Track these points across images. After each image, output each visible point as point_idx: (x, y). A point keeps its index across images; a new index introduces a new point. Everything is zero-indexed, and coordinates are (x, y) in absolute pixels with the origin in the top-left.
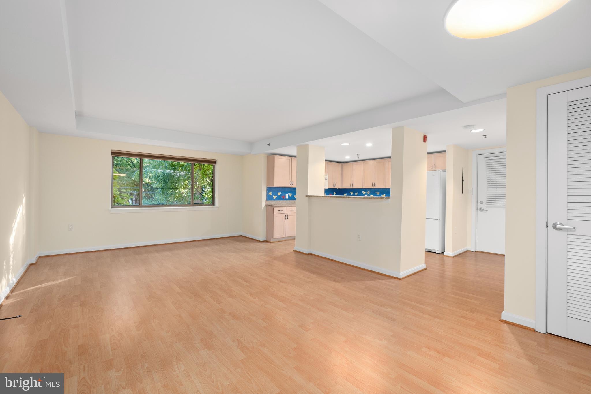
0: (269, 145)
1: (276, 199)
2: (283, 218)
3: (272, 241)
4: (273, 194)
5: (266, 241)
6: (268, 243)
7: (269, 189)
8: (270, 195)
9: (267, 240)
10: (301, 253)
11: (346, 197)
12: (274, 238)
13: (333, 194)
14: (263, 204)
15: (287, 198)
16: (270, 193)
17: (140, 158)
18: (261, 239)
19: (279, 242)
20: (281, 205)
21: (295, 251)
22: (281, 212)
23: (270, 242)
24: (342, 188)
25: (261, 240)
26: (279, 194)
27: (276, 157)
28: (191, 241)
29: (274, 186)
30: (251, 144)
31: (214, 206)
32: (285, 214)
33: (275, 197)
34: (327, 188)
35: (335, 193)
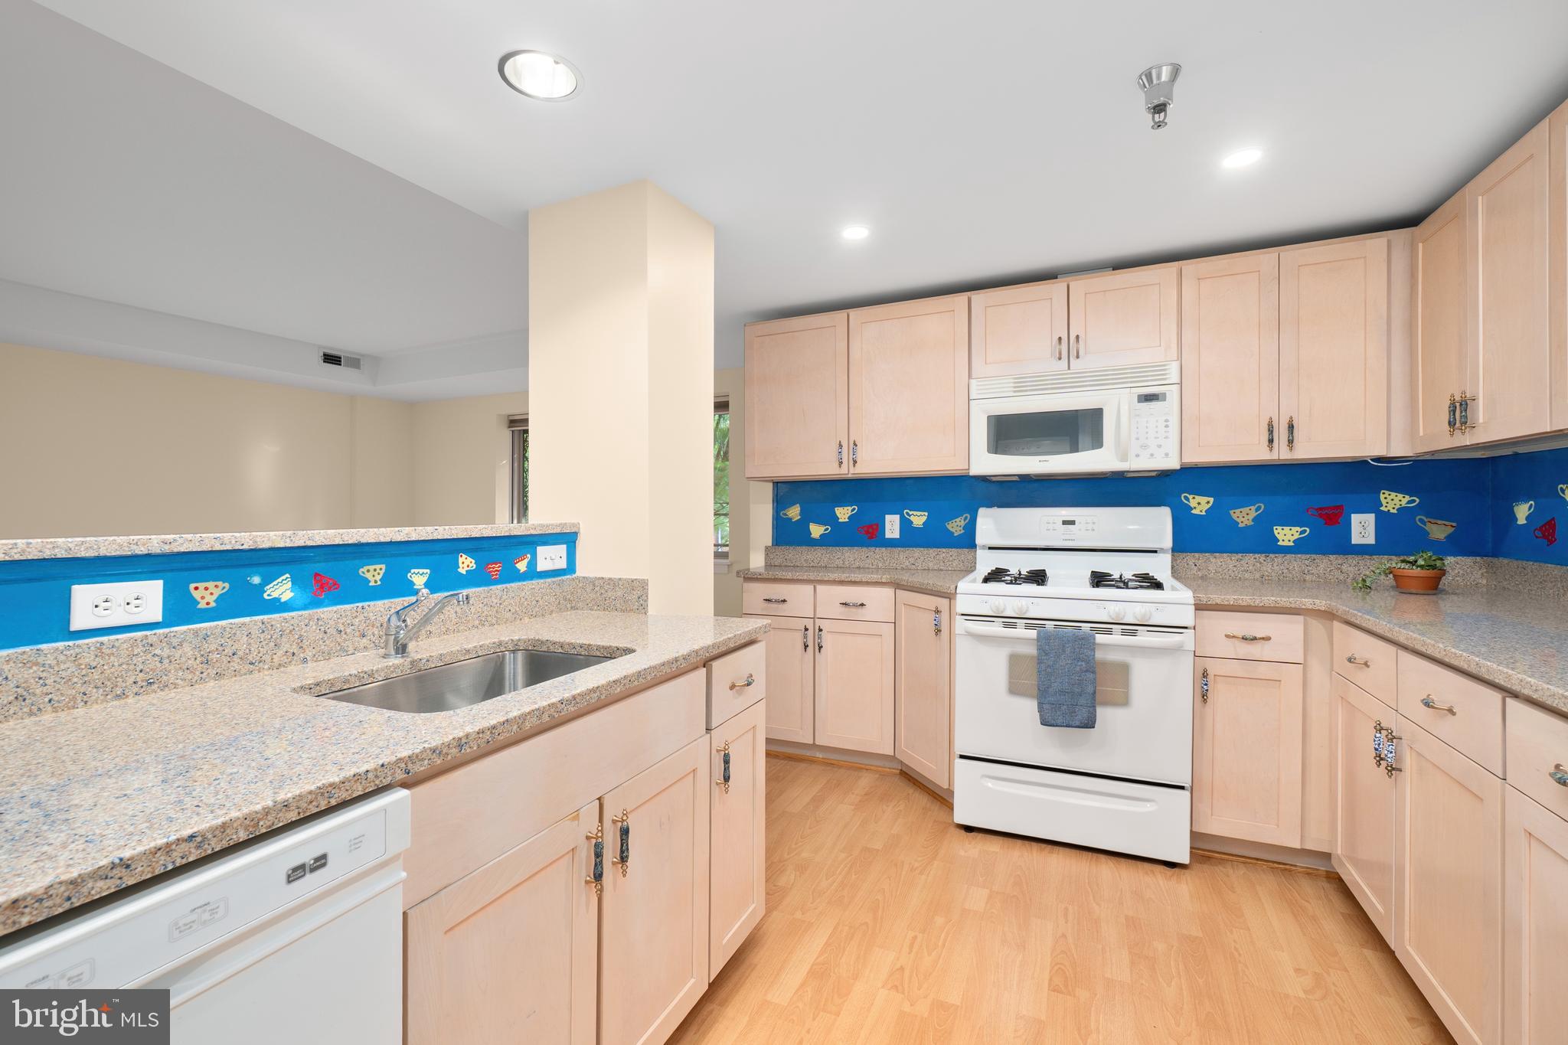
1: (824, 542)
4: (806, 519)
7: (785, 491)
8: (790, 520)
15: (897, 535)
16: (794, 512)
22: (785, 609)
26: (843, 513)
32: (808, 623)
33: (816, 531)
34: (1173, 464)
35: (1393, 501)
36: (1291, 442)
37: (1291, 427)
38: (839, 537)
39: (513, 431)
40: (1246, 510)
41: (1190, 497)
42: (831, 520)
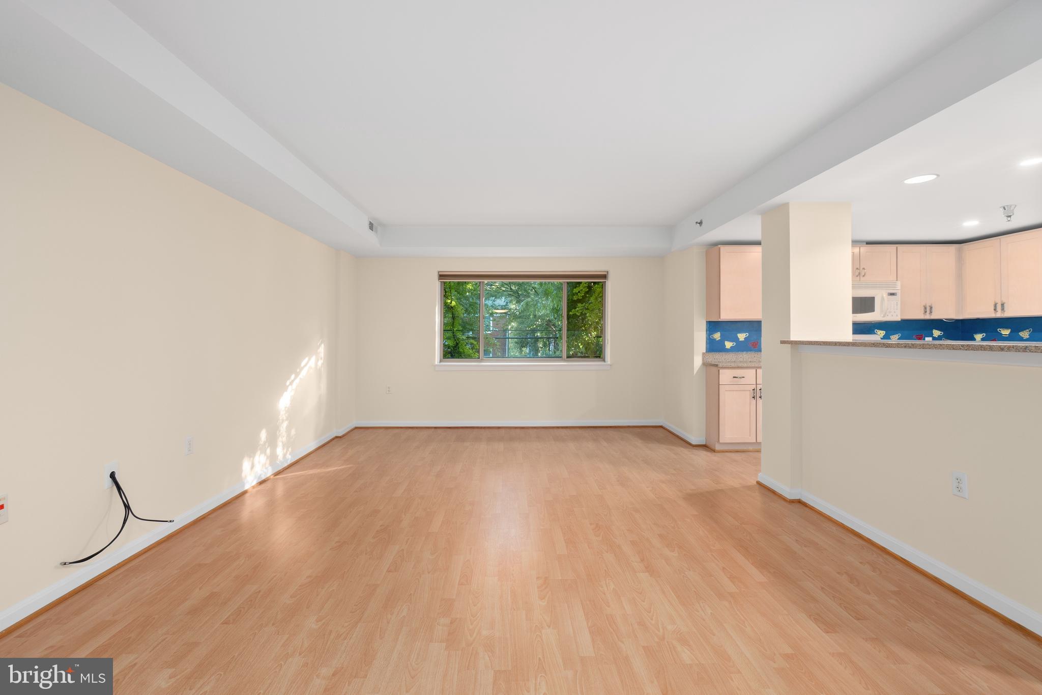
0: (701, 223)
1: (732, 349)
2: (748, 395)
3: (718, 447)
5: (705, 447)
6: (708, 451)
7: (713, 326)
8: (715, 339)
9: (708, 444)
10: (774, 492)
11: (898, 346)
12: (721, 442)
13: (931, 335)
14: (698, 361)
17: (480, 281)
18: (694, 439)
19: (737, 451)
20: (740, 365)
21: (759, 483)
22: (743, 381)
23: (714, 451)
24: (961, 317)
25: (694, 443)
26: (742, 337)
27: (724, 249)
28: (558, 428)
29: (720, 317)
30: (669, 229)
31: (604, 360)
32: (754, 387)
33: (728, 345)
34: (898, 318)
35: (936, 333)
36: (931, 312)
37: (931, 308)
38: (740, 347)
39: (445, 283)
40: (895, 336)
41: (878, 331)
42: (736, 339)
